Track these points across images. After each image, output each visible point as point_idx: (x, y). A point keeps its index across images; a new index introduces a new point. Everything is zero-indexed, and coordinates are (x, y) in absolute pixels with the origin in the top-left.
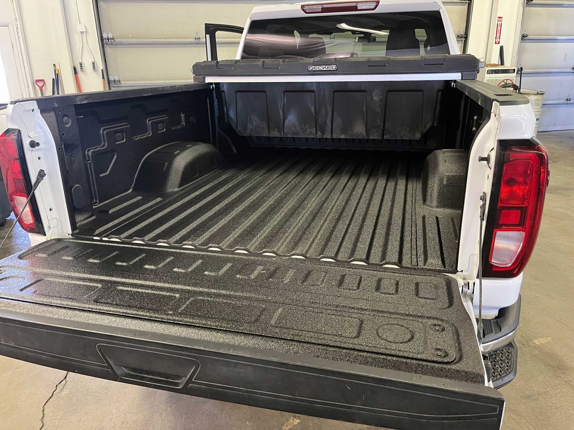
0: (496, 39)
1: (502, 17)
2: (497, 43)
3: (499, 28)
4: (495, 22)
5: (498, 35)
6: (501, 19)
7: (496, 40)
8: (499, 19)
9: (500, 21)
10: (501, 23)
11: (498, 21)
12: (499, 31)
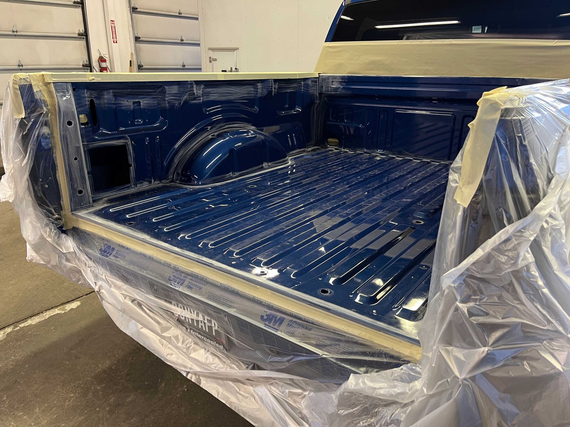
0: (113, 38)
1: (114, 21)
2: (115, 42)
3: (114, 30)
4: (109, 24)
5: (114, 36)
6: (114, 22)
7: (114, 40)
8: (111, 22)
9: (113, 24)
10: (114, 25)
11: (111, 23)
12: (114, 32)
